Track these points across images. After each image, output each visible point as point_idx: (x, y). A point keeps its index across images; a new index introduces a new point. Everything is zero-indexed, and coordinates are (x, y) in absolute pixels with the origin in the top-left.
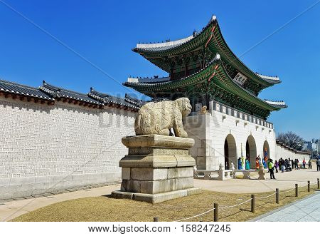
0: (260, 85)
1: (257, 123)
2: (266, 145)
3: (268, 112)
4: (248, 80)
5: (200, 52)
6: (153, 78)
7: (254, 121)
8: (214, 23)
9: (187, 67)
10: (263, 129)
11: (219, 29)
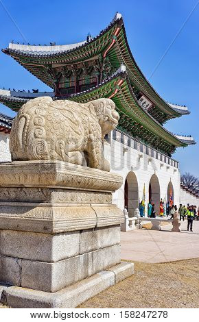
0: (165, 115)
1: (161, 160)
2: (170, 187)
3: (173, 148)
4: (153, 107)
5: (97, 62)
6: (32, 92)
7: (159, 157)
8: (119, 22)
9: (78, 82)
10: (168, 168)
11: (124, 32)
